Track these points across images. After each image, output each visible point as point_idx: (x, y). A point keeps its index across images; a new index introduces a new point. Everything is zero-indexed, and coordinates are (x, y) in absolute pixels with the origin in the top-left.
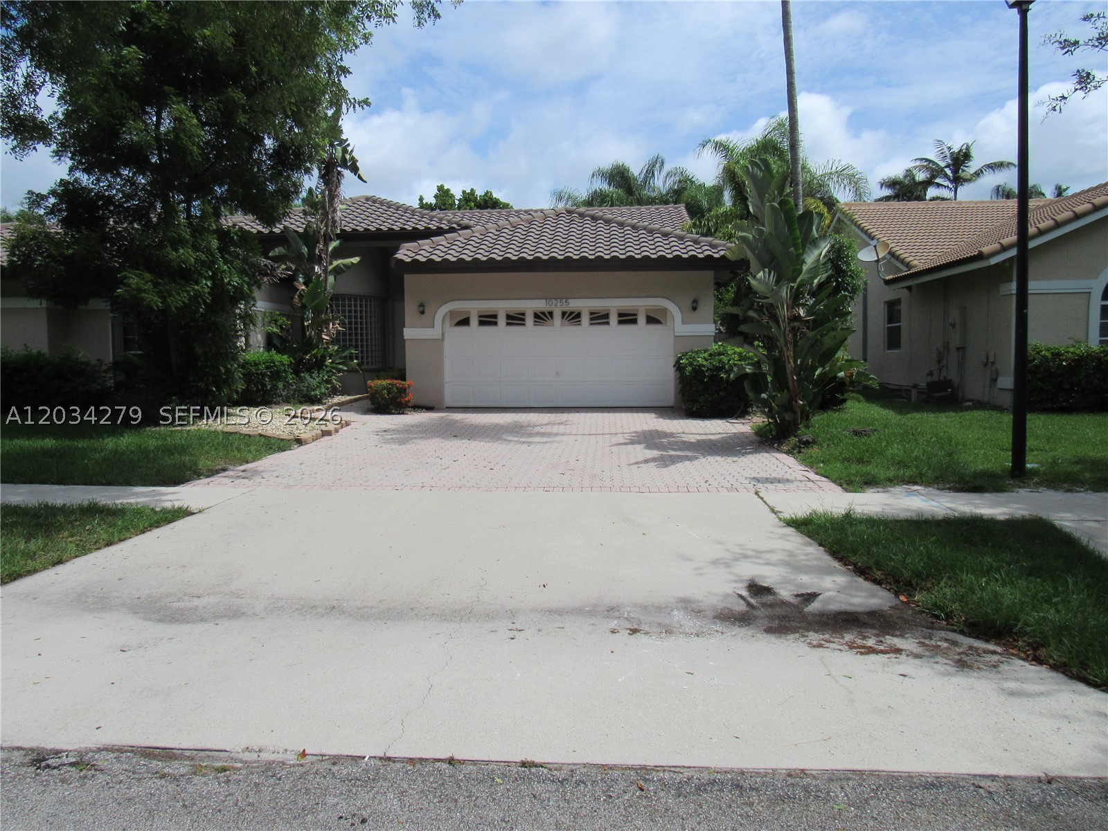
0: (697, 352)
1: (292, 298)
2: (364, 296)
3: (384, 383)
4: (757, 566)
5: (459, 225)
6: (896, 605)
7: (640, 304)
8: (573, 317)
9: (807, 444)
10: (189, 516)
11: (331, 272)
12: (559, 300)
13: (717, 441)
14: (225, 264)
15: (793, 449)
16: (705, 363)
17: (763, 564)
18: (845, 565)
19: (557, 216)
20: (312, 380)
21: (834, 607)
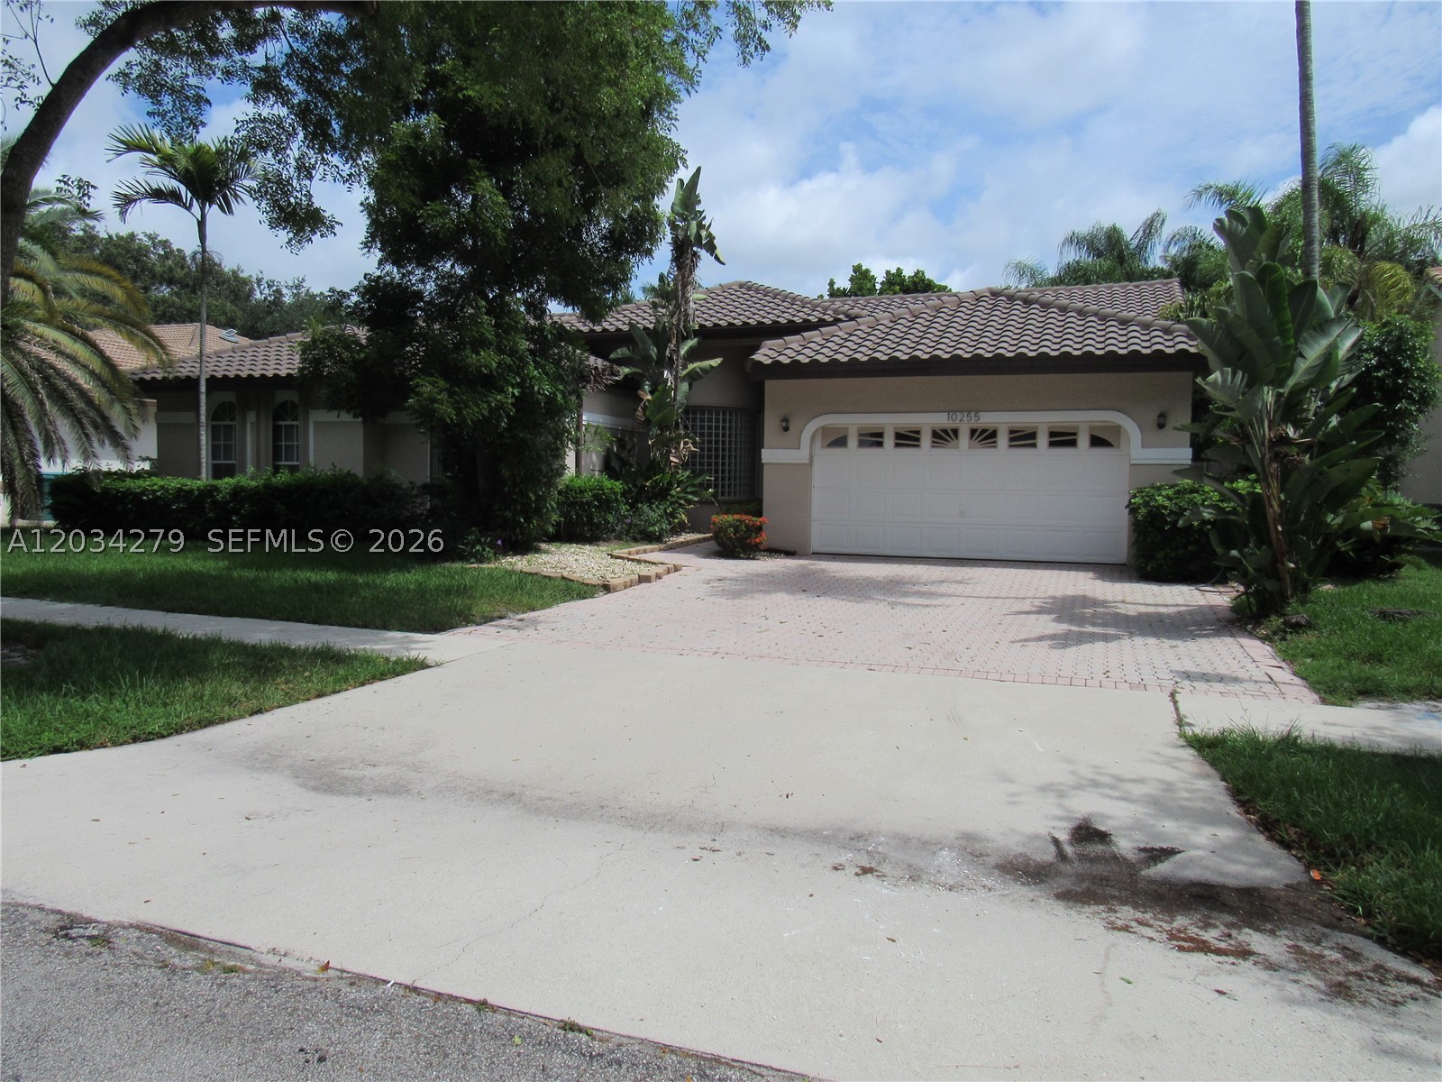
0: (1159, 489)
1: (636, 410)
2: (728, 408)
3: (730, 518)
4: (1106, 800)
5: (847, 316)
6: (1299, 883)
7: (1082, 419)
8: (986, 437)
9: (1297, 627)
10: (424, 669)
11: (683, 379)
12: (966, 414)
13: (1169, 616)
14: (536, 369)
15: (1275, 633)
16: (1167, 503)
17: (1117, 798)
18: (1247, 812)
19: (977, 300)
20: (651, 513)
21: (1192, 874)
